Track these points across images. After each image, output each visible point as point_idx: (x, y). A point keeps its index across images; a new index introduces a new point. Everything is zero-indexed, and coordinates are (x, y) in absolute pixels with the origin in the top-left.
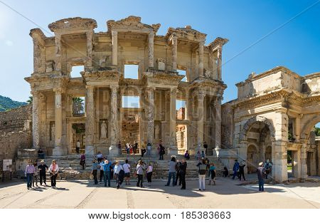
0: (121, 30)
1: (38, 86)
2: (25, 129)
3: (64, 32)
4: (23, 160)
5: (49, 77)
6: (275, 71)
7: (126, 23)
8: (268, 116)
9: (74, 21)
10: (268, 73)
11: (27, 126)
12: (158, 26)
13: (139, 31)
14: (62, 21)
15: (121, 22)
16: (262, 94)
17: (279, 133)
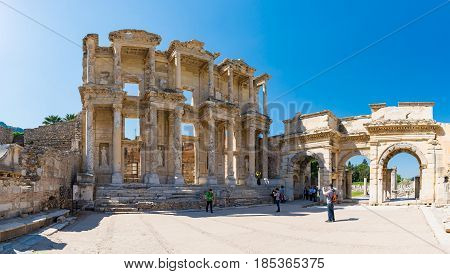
0: (185, 53)
1: (95, 98)
2: (72, 149)
3: (126, 44)
4: (85, 187)
5: (109, 90)
6: (322, 114)
7: (189, 46)
8: (316, 151)
9: (138, 34)
10: (316, 115)
11: (75, 145)
12: (218, 55)
13: (201, 57)
14: (126, 31)
15: (185, 45)
16: (312, 133)
17: (327, 165)
